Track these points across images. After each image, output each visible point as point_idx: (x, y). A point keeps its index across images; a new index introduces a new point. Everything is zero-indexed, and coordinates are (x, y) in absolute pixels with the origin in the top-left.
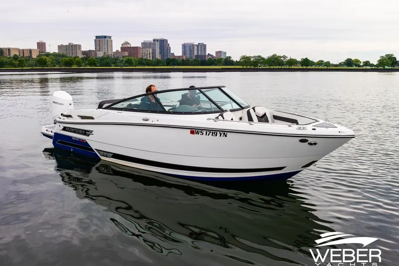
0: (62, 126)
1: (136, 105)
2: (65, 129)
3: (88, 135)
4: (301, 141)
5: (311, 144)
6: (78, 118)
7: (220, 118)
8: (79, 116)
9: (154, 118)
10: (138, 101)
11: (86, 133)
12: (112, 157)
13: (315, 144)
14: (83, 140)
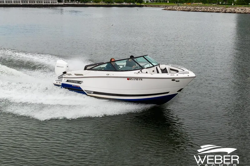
0: (66, 79)
1: (103, 68)
2: (68, 81)
3: (81, 84)
4: (172, 80)
5: (176, 81)
6: (75, 75)
7: (140, 72)
8: (75, 74)
9: (112, 73)
10: (105, 66)
11: (79, 82)
12: (93, 93)
13: (179, 81)
14: (78, 86)
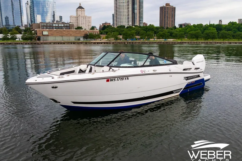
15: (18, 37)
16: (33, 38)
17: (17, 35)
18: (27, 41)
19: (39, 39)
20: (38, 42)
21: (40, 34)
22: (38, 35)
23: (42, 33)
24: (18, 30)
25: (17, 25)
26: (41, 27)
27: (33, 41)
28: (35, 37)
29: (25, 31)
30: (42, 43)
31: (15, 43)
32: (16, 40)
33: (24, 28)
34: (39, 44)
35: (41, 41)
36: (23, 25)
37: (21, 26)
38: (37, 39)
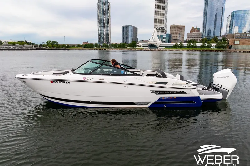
15: (213, 46)
16: (225, 47)
17: (212, 44)
18: (219, 49)
19: (230, 48)
20: (229, 50)
21: (232, 43)
22: (230, 44)
23: (234, 42)
24: (216, 40)
25: (216, 36)
26: (235, 37)
27: (225, 49)
28: (227, 45)
29: (221, 40)
30: (232, 51)
31: (209, 51)
32: (211, 48)
33: (221, 38)
34: (229, 52)
35: (232, 50)
36: (221, 36)
37: (219, 37)
38: (228, 47)
